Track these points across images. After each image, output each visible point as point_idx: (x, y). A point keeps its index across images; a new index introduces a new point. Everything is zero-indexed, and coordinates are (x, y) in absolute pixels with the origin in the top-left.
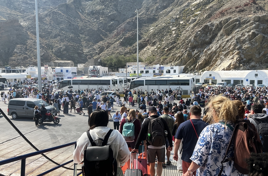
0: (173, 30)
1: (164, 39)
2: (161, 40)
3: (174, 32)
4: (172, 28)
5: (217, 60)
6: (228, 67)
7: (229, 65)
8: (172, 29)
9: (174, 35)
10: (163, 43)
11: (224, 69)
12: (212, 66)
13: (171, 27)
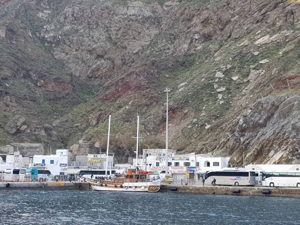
0: (220, 92)
1: (204, 108)
2: (198, 110)
3: (220, 96)
4: (217, 88)
5: (271, 150)
6: (279, 160)
7: (280, 158)
8: (218, 90)
9: (221, 102)
10: (202, 114)
11: (275, 163)
12: (264, 158)
13: (216, 86)
